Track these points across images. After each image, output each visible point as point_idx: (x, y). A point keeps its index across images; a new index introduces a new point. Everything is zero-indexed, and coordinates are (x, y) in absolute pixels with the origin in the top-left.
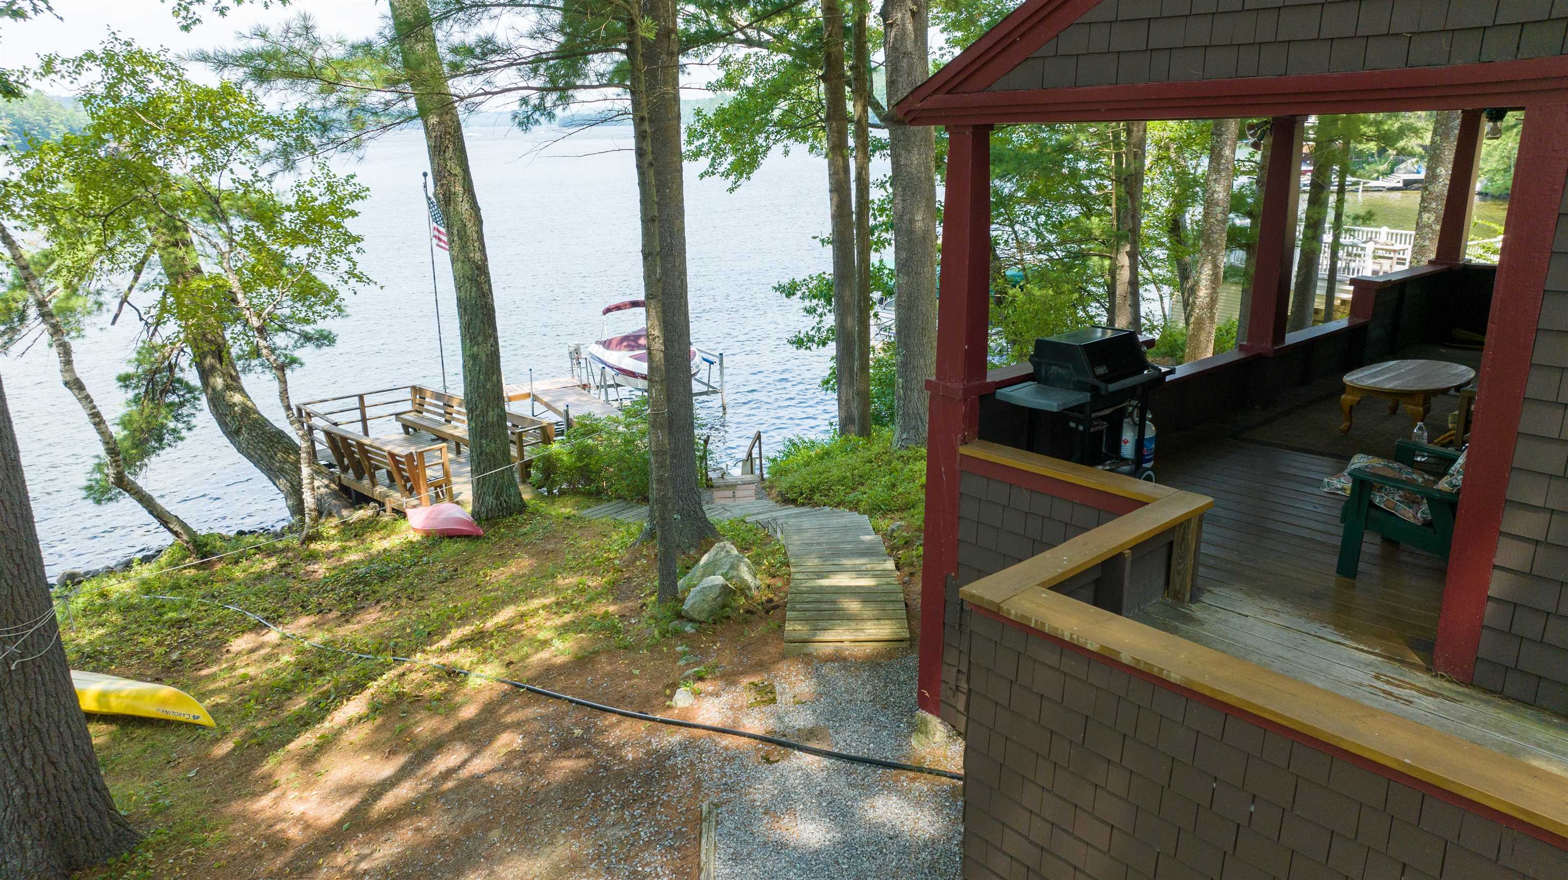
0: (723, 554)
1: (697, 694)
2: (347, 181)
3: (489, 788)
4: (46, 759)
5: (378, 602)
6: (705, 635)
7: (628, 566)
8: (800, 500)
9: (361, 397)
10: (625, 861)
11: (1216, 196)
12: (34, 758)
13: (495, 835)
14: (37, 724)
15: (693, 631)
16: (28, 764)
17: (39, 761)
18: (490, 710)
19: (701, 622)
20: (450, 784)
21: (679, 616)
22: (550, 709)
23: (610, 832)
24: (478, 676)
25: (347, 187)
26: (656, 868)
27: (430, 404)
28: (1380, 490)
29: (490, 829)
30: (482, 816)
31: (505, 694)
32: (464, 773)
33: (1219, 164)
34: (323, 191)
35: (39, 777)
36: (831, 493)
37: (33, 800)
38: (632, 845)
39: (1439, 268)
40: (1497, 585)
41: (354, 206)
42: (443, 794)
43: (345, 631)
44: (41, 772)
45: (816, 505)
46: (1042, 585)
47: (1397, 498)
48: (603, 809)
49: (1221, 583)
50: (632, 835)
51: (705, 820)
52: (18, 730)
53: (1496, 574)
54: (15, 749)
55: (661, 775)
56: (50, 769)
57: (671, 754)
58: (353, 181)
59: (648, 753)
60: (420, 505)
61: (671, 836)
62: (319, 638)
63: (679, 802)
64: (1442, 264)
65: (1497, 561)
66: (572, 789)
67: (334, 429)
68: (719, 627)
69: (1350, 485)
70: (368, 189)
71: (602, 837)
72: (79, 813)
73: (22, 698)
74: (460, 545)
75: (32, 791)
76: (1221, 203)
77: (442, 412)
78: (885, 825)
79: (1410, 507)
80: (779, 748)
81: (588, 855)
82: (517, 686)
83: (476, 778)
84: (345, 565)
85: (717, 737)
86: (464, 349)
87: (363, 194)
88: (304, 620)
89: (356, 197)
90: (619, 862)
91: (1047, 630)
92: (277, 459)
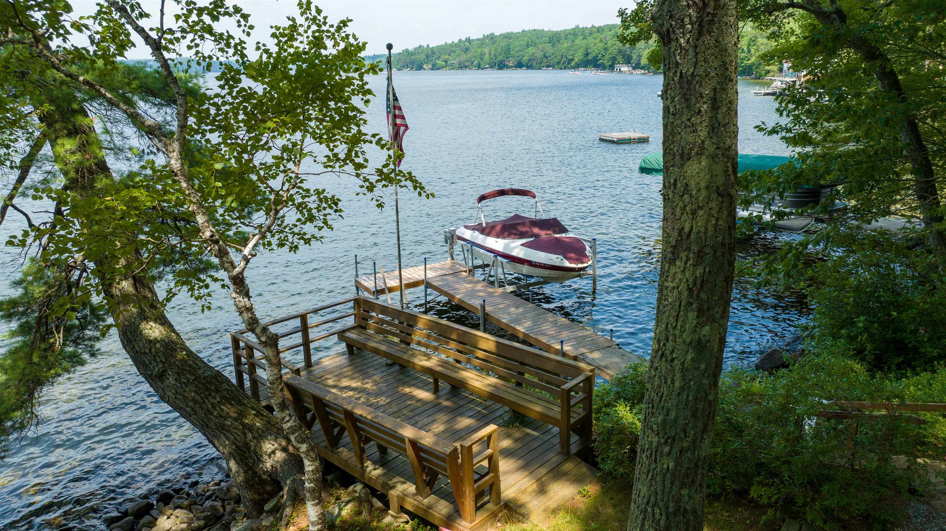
9: (304, 317)
92: (215, 413)
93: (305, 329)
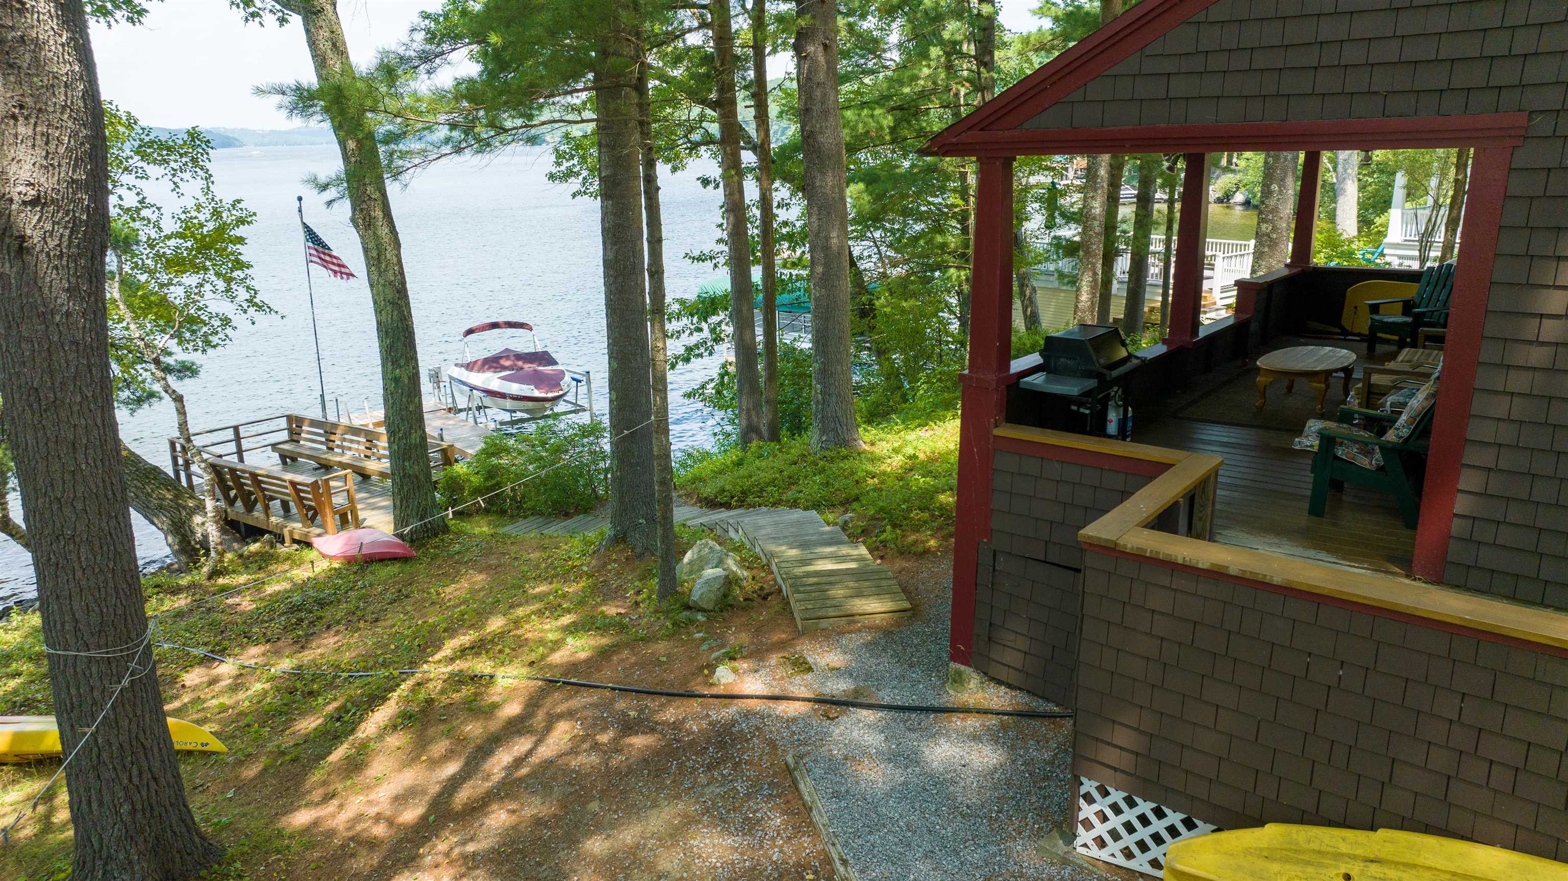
0: (707, 550)
1: (735, 671)
2: (233, 206)
3: (566, 771)
4: (150, 776)
5: (329, 627)
6: (717, 622)
7: (598, 571)
8: (734, 503)
9: (236, 429)
10: (734, 811)
11: (1093, 211)
12: (140, 774)
13: (594, 806)
14: (143, 741)
15: (704, 619)
16: (135, 780)
17: (144, 776)
18: (533, 704)
19: (709, 611)
20: (524, 771)
21: (688, 607)
22: (594, 697)
23: (707, 791)
24: (503, 677)
25: (234, 212)
26: (765, 813)
27: (309, 433)
28: (1341, 444)
29: (587, 803)
30: (571, 793)
31: (542, 690)
32: (534, 760)
33: (1095, 183)
34: (209, 217)
35: (144, 793)
36: (765, 494)
37: (139, 815)
38: (733, 798)
39: (1295, 271)
40: (1461, 504)
41: (240, 231)
42: (521, 780)
43: (307, 656)
44: (145, 788)
45: (750, 506)
46: (1137, 525)
47: (1355, 450)
48: (691, 773)
49: (1226, 527)
50: (732, 790)
51: (795, 769)
52: (126, 746)
53: (1459, 495)
54: (124, 766)
55: (732, 740)
56: (152, 784)
57: (734, 723)
58: (240, 206)
59: (710, 724)
60: (326, 532)
61: (766, 786)
62: (286, 664)
63: (760, 759)
64: (1296, 267)
65: (1460, 486)
66: (652, 761)
67: (218, 461)
68: (725, 614)
69: (1317, 442)
70: (255, 214)
71: (702, 795)
72: (175, 828)
73: (131, 716)
74: (394, 568)
75: (139, 806)
76: (1098, 218)
77: (323, 439)
78: (954, 757)
79: (1366, 457)
80: (834, 707)
81: (696, 810)
82: (551, 681)
83: (548, 763)
84: (270, 595)
85: (771, 704)
86: (384, 373)
87: (249, 220)
88: (254, 650)
89: (241, 221)
90: (728, 811)
91: (1161, 557)
92: (155, 496)
93: (238, 439)
